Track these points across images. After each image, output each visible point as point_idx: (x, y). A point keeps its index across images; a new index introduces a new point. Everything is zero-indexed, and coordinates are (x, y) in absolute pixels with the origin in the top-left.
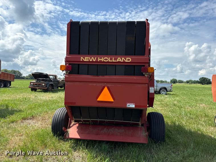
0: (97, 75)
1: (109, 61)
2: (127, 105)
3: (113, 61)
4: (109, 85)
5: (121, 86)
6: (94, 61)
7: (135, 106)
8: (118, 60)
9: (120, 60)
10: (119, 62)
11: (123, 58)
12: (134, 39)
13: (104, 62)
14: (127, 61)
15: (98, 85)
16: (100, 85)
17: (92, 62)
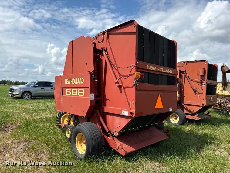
0: (154, 84)
4: (161, 93)
9: (167, 71)
10: (167, 73)
13: (160, 72)
15: (155, 93)
16: (157, 93)
17: (154, 71)
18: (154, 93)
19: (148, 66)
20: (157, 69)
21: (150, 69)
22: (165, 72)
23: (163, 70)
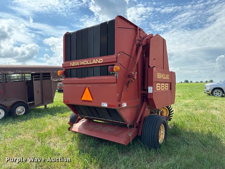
0: (82, 77)
1: (88, 64)
2: (102, 104)
3: (90, 63)
4: (89, 86)
5: (97, 86)
6: (78, 65)
7: (108, 105)
8: (93, 62)
9: (95, 62)
10: (94, 64)
11: (97, 60)
12: (107, 40)
13: (84, 65)
14: (100, 62)
15: (82, 86)
16: (83, 86)
17: (77, 66)
18: (80, 86)
19: (71, 63)
20: (81, 63)
21: (73, 65)
22: (92, 63)
23: (89, 62)
